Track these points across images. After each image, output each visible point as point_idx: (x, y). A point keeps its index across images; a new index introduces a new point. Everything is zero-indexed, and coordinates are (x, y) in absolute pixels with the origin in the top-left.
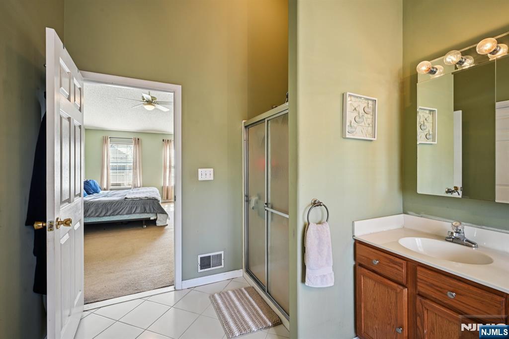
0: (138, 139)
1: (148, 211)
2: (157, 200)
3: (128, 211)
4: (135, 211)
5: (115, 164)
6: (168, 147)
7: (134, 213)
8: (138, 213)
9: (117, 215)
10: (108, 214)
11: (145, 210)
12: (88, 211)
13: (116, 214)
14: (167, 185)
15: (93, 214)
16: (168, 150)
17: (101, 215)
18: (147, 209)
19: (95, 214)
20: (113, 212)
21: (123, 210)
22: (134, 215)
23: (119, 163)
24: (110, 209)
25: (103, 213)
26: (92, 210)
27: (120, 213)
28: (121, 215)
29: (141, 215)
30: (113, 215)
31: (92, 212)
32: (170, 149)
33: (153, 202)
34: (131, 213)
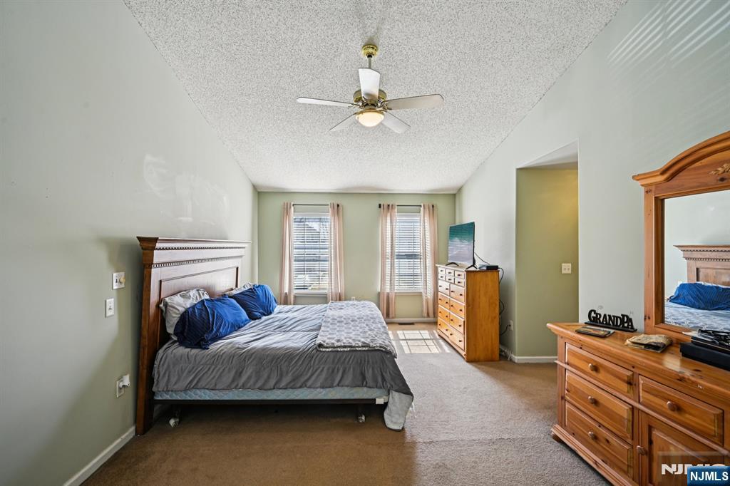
0: (338, 206)
1: (370, 383)
2: (389, 353)
3: (326, 379)
4: (340, 382)
5: (302, 251)
6: (389, 218)
7: (338, 385)
8: (347, 386)
9: (301, 387)
10: (283, 384)
11: (364, 378)
12: (241, 373)
13: (298, 385)
14: (388, 290)
15: (252, 382)
16: (389, 224)
17: (268, 386)
18: (369, 375)
19: (255, 384)
20: (293, 380)
21: (313, 378)
22: (338, 389)
23: (308, 248)
24: (287, 373)
25: (272, 382)
26: (248, 373)
27: (309, 383)
28: (310, 387)
29: (355, 390)
30: (291, 388)
31: (249, 378)
32: (391, 222)
33: (383, 361)
34: (331, 386)
